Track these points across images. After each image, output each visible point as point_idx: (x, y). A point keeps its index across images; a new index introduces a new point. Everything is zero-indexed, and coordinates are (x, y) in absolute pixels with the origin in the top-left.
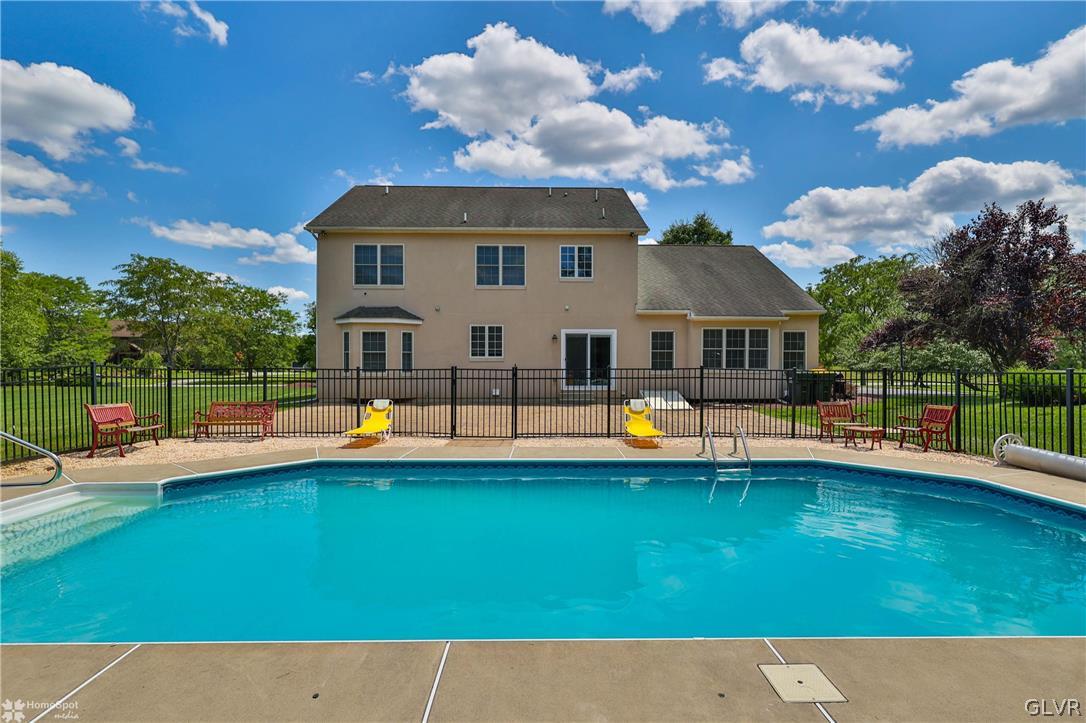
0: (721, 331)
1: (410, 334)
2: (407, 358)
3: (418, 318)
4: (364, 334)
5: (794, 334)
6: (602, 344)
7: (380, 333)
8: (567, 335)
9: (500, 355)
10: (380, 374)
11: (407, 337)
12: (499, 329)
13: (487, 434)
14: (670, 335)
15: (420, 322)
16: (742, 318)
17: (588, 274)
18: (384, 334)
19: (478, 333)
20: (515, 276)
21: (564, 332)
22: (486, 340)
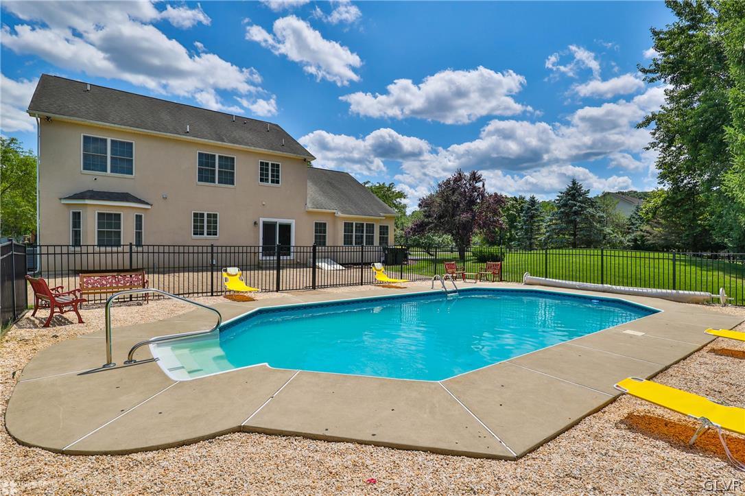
0: (352, 223)
1: (141, 216)
2: (139, 235)
3: (147, 204)
4: (99, 214)
5: (384, 226)
6: (286, 229)
7: (115, 214)
8: (263, 222)
9: (216, 235)
10: (115, 249)
11: (139, 218)
12: (215, 216)
13: (298, 288)
14: (325, 224)
15: (149, 207)
16: (364, 217)
17: (278, 182)
18: (119, 215)
19: (198, 217)
20: (228, 178)
21: (261, 220)
22: (205, 223)
